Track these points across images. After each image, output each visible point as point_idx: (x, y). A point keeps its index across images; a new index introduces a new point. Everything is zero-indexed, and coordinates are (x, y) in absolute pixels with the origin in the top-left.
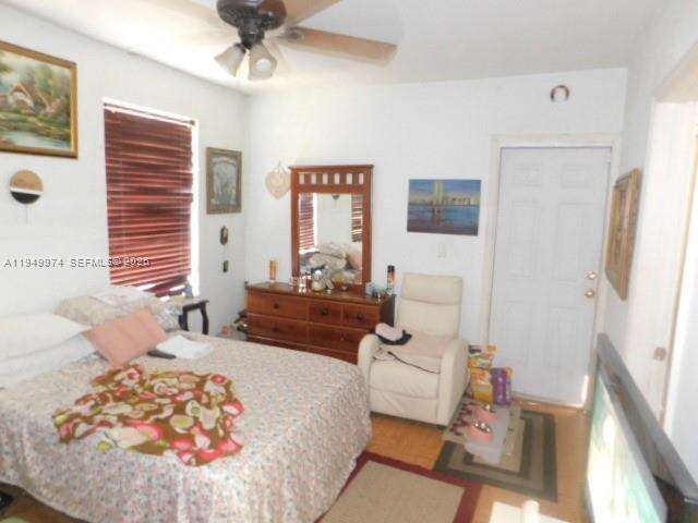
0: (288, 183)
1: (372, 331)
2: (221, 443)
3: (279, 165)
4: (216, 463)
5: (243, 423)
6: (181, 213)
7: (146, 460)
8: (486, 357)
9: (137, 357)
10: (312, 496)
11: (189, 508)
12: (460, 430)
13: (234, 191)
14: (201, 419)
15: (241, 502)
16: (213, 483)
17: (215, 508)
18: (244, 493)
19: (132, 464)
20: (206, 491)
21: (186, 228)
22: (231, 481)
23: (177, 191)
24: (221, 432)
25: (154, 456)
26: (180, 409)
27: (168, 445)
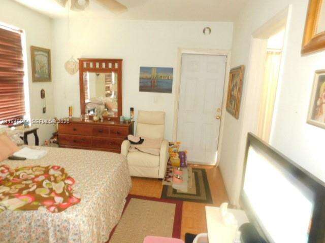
0: (78, 66)
1: (127, 139)
2: (69, 199)
3: (72, 58)
4: (68, 209)
5: (77, 188)
6: (18, 82)
7: (27, 214)
8: (176, 147)
9: (3, 161)
10: (111, 218)
11: (56, 234)
12: (169, 179)
13: (47, 71)
14: (54, 189)
15: (85, 226)
16: (69, 219)
17: (72, 232)
18: (86, 221)
19: (18, 217)
20: (66, 224)
21: (21, 90)
22: (79, 216)
23: (15, 70)
24: (67, 194)
25: (32, 211)
26: (40, 185)
27: (40, 204)
